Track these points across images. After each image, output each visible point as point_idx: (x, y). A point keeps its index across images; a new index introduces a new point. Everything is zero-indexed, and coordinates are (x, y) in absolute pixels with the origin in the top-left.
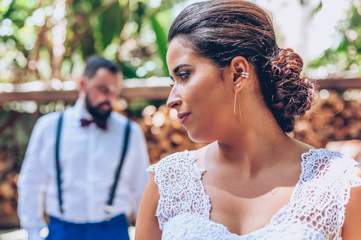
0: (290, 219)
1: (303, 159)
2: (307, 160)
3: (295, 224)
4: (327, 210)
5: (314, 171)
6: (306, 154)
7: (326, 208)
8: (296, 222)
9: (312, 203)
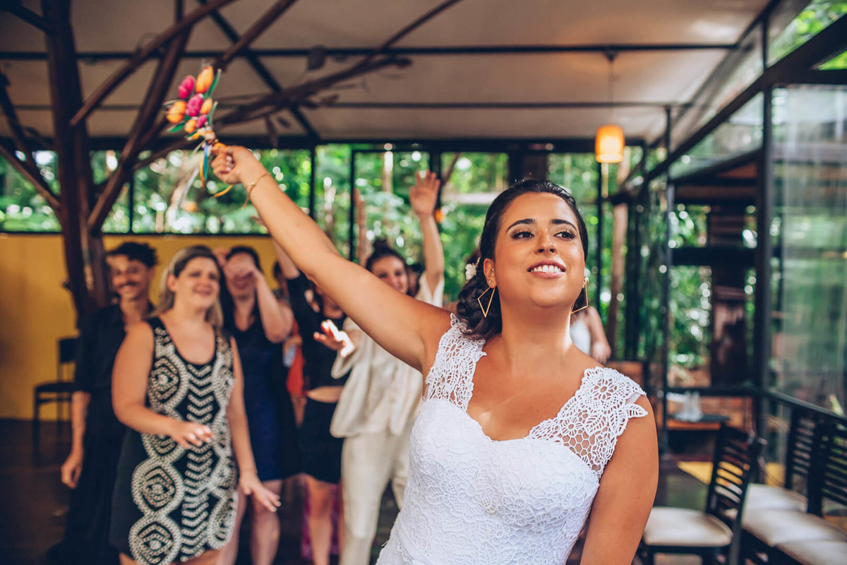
0: (552, 436)
1: (586, 375)
2: (590, 377)
3: (556, 443)
4: (596, 436)
5: (594, 391)
6: (591, 370)
7: (596, 433)
8: (558, 441)
9: (582, 424)
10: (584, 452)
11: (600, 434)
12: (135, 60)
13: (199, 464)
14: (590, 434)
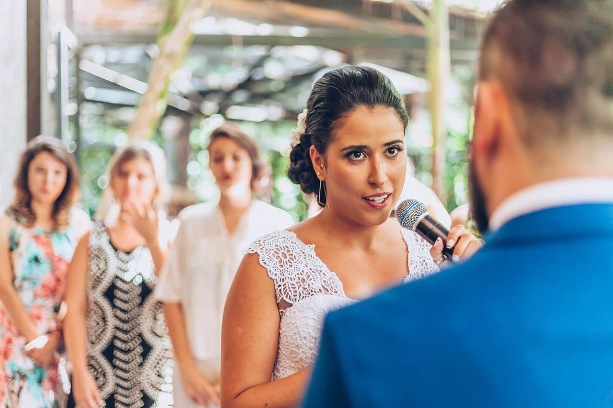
13: (126, 352)
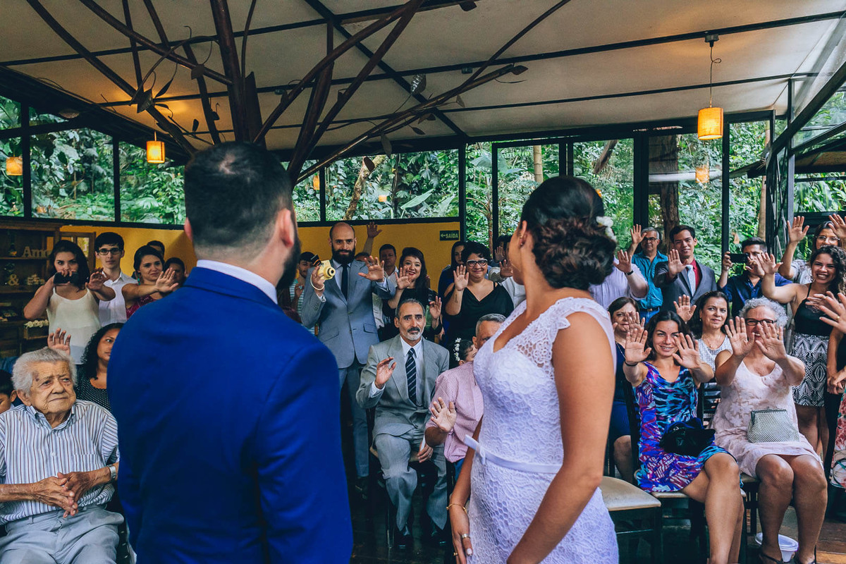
10: (530, 355)
11: (541, 343)
12: (296, 89)
14: (533, 343)
